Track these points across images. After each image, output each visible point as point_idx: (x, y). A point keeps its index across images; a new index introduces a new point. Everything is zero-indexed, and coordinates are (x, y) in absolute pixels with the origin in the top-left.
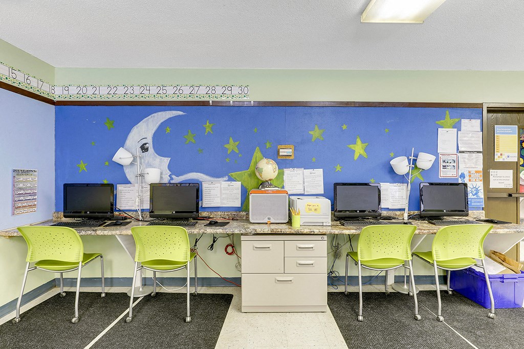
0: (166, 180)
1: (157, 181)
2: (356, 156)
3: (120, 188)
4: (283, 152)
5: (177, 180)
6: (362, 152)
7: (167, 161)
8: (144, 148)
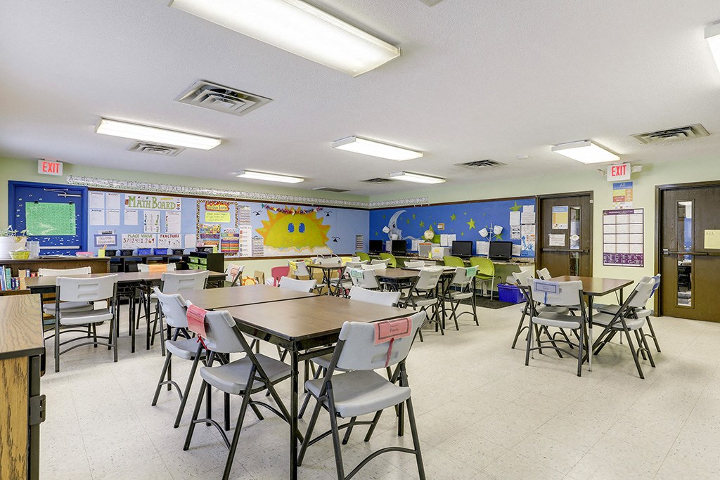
0: (400, 239)
1: (396, 239)
2: (470, 228)
3: (387, 242)
4: (439, 227)
5: (404, 239)
6: (473, 226)
7: (401, 231)
8: (394, 227)
